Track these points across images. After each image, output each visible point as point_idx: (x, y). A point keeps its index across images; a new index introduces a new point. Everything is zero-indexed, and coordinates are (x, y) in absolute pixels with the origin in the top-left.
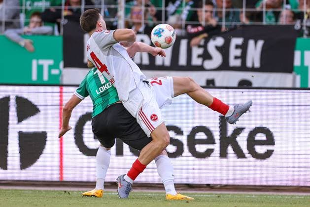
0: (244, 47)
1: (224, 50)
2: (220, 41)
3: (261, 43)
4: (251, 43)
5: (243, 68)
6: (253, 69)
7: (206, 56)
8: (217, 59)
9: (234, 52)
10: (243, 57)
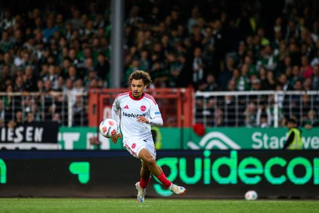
0: (33, 132)
1: (24, 133)
2: (21, 129)
3: (41, 130)
4: (37, 130)
5: (33, 141)
6: (38, 142)
7: (15, 136)
8: (20, 137)
9: (28, 134)
10: (33, 136)
